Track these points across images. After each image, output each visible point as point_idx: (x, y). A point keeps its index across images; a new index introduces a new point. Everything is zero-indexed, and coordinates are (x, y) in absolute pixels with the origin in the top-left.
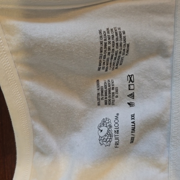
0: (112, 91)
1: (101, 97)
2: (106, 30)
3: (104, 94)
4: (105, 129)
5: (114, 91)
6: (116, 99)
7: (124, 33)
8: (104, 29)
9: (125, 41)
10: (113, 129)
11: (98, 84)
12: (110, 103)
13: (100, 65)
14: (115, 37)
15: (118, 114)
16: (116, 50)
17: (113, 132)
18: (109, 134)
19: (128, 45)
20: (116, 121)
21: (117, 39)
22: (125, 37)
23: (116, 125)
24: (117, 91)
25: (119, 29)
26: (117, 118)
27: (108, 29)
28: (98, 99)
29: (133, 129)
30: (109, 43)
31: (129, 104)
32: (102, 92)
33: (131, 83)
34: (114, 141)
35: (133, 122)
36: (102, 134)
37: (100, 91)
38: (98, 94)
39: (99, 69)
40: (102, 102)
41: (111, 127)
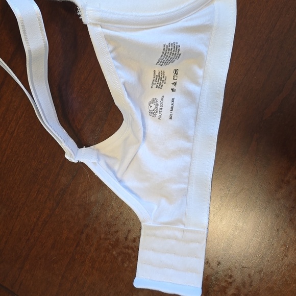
0: (163, 79)
1: (154, 82)
2: (168, 44)
3: (157, 80)
4: (153, 106)
5: (164, 79)
6: (164, 85)
7: (179, 47)
8: (167, 44)
9: (179, 52)
10: (159, 107)
11: (155, 73)
12: (159, 87)
13: (158, 62)
14: (173, 49)
15: (163, 96)
16: (171, 57)
17: (159, 109)
18: (156, 109)
19: (180, 54)
20: (162, 102)
21: (174, 51)
22: (179, 49)
23: (161, 104)
24: (165, 79)
25: (177, 43)
26: (162, 99)
27: (169, 43)
28: (153, 84)
29: (172, 109)
30: (168, 53)
31: (172, 90)
32: (156, 79)
33: (175, 75)
34: (158, 115)
35: (172, 104)
36: (151, 109)
37: (155, 78)
38: (154, 80)
39: (157, 64)
40: (155, 86)
41: (158, 105)
